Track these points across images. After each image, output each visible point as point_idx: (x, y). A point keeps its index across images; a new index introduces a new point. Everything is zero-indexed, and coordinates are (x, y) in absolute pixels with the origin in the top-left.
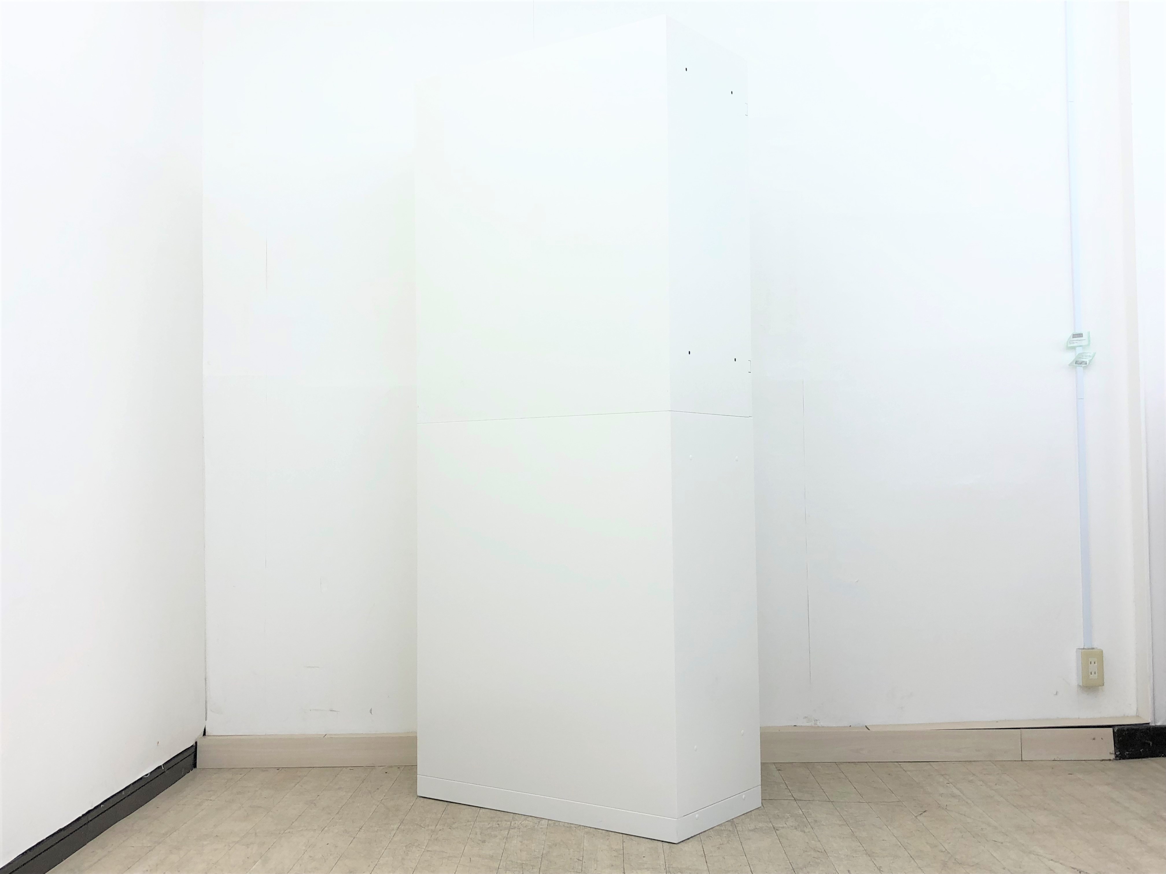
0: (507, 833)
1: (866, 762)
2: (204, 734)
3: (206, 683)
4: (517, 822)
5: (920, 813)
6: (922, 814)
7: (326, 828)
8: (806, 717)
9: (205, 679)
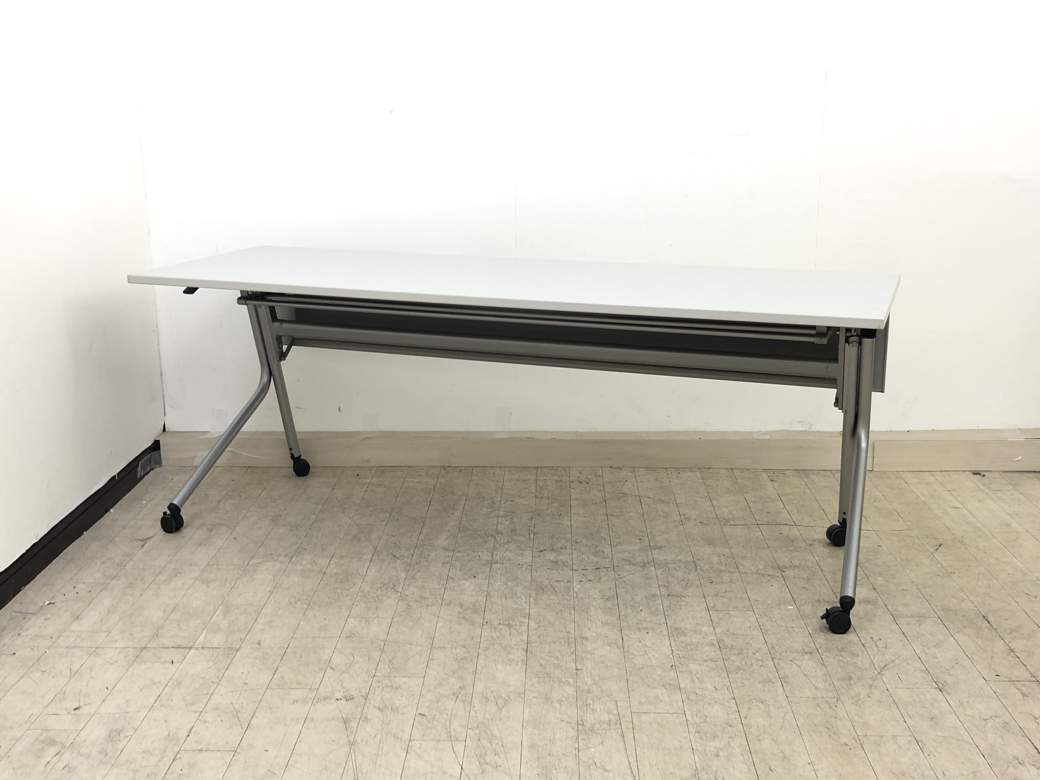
0: (489, 569)
2: (164, 430)
3: (162, 378)
4: (499, 553)
5: (935, 548)
6: (938, 549)
7: (294, 559)
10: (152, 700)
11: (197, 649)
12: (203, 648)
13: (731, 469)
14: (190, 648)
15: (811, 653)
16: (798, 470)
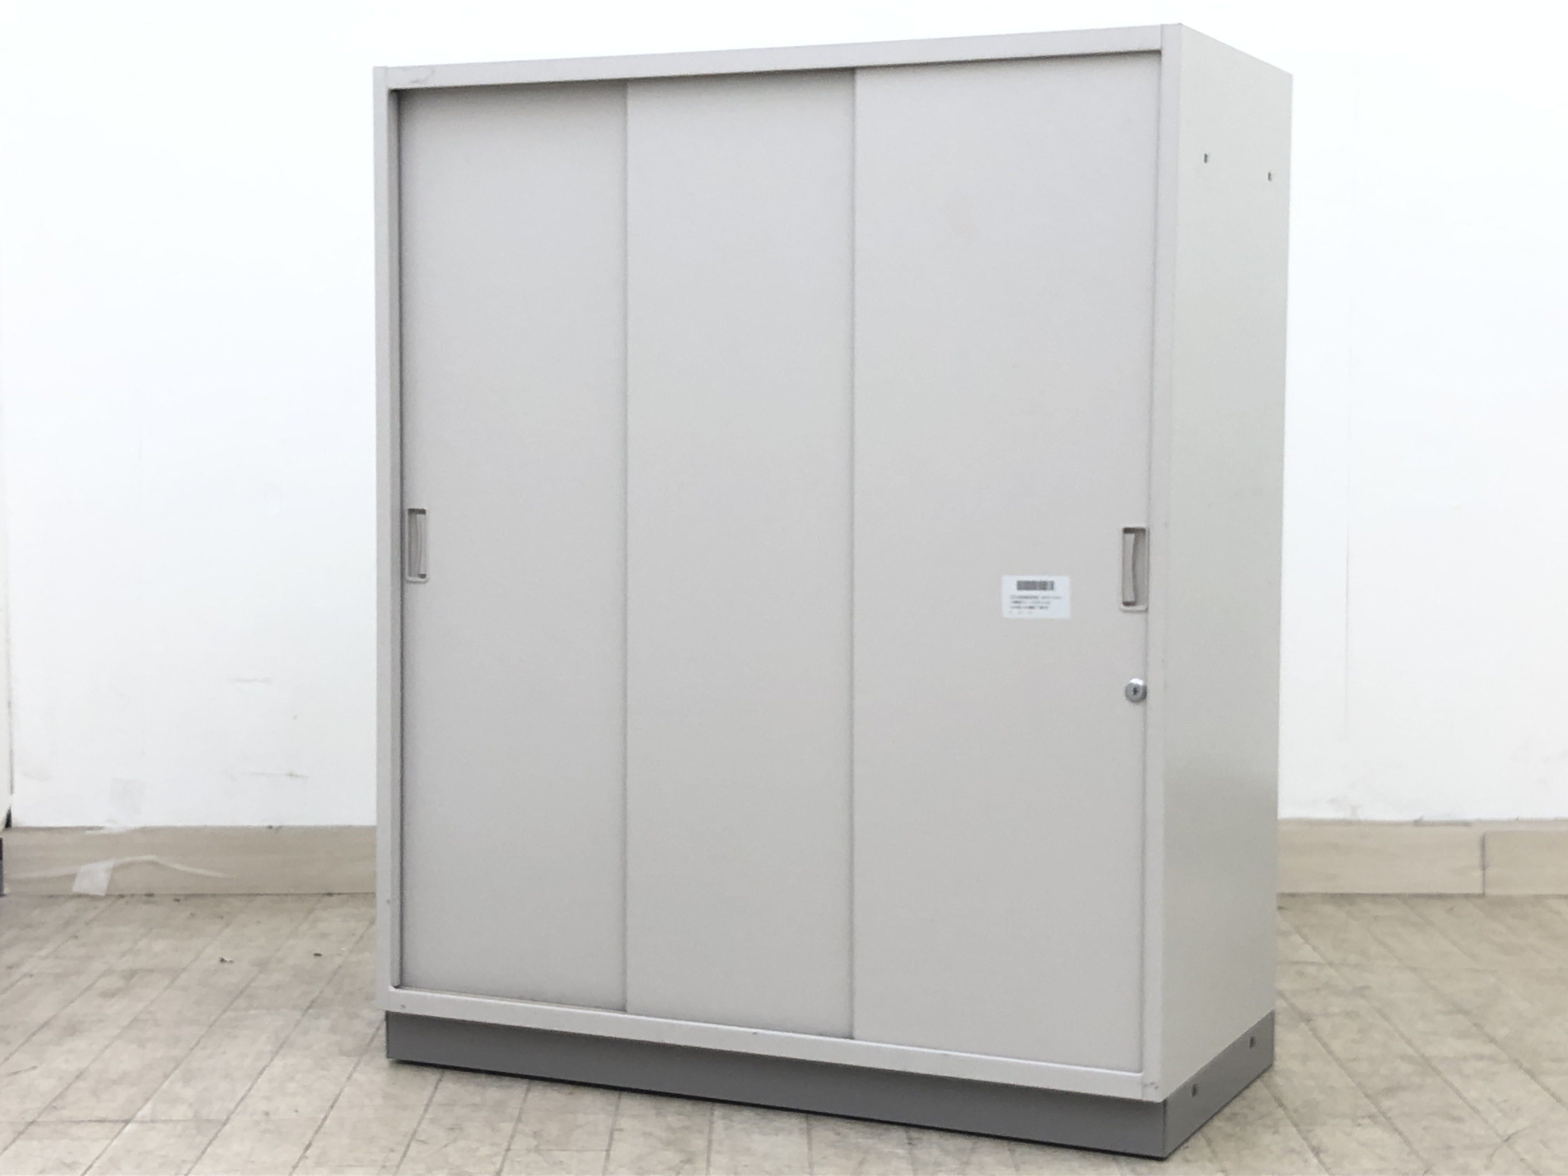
2: (8, 823)
3: (10, 713)
8: (1333, 801)
9: (9, 704)
11: (141, 1122)
12: (153, 1121)
14: (127, 1122)
16: (1331, 895)
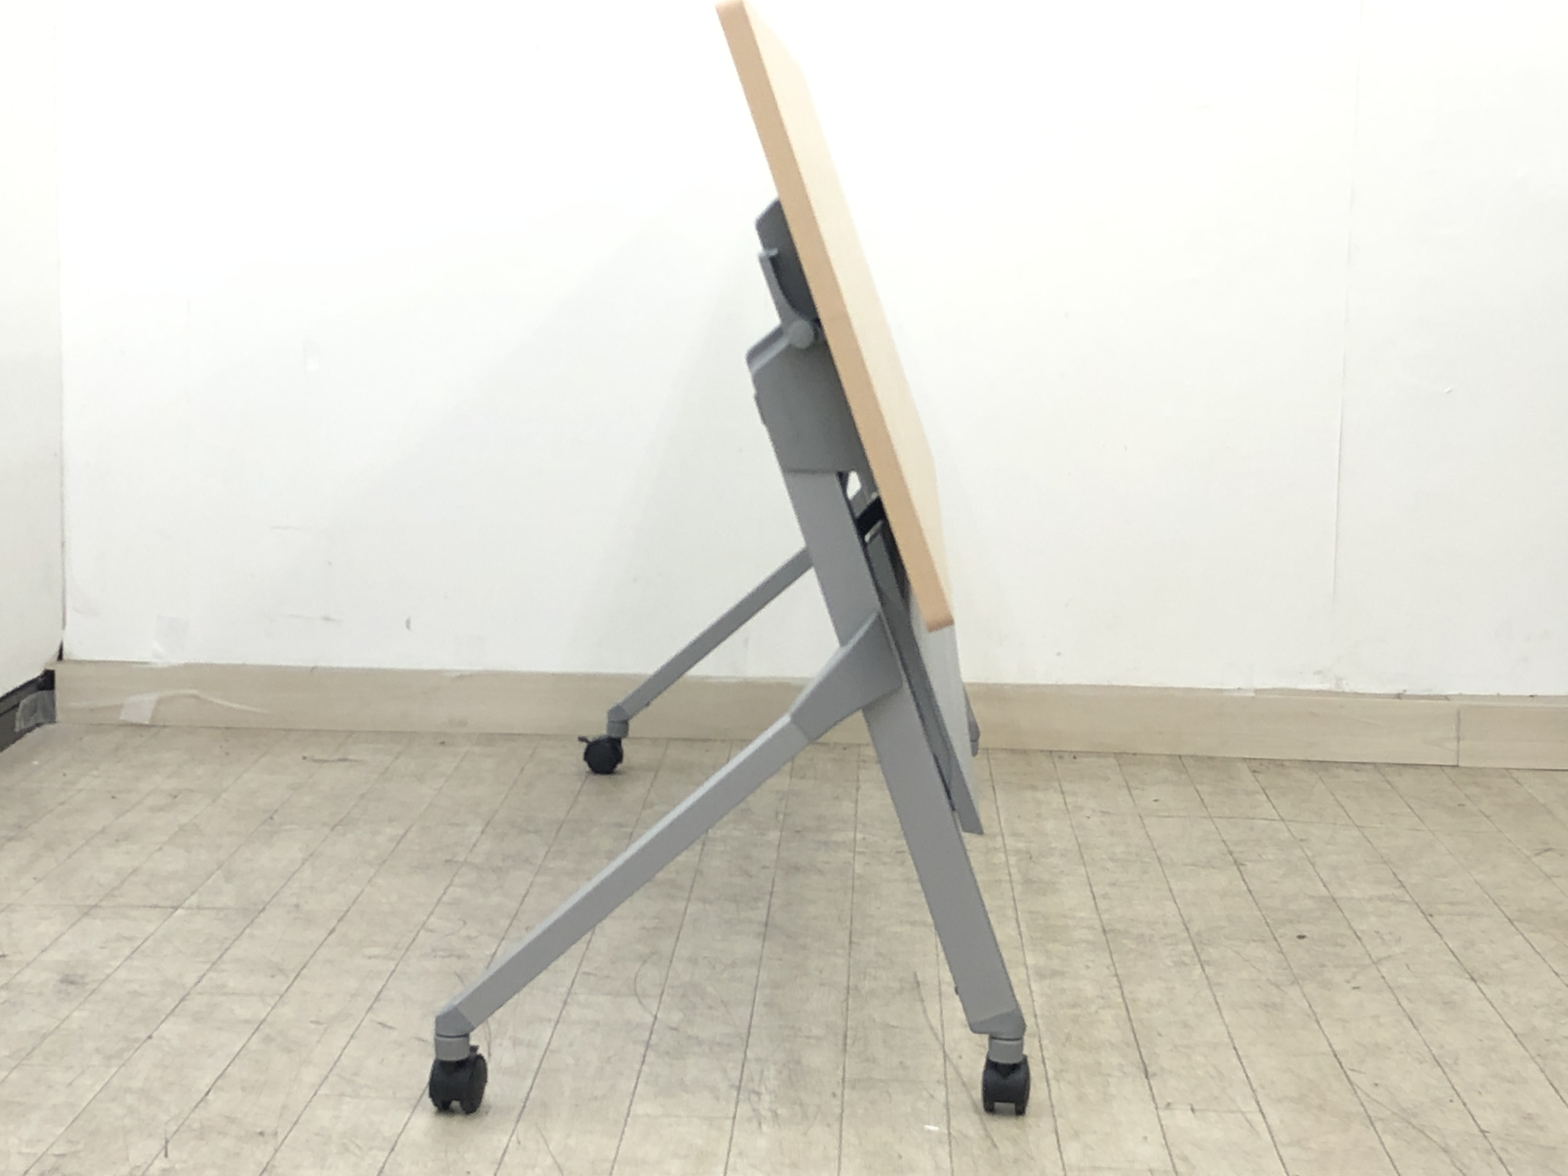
1: (1440, 766)
2: (60, 657)
3: (63, 552)
6: (1541, 853)
8: (1319, 672)
9: (63, 544)
10: (127, 951)
11: (189, 908)
13: (1180, 757)
14: (176, 908)
15: (1263, 941)
16: (1309, 761)
